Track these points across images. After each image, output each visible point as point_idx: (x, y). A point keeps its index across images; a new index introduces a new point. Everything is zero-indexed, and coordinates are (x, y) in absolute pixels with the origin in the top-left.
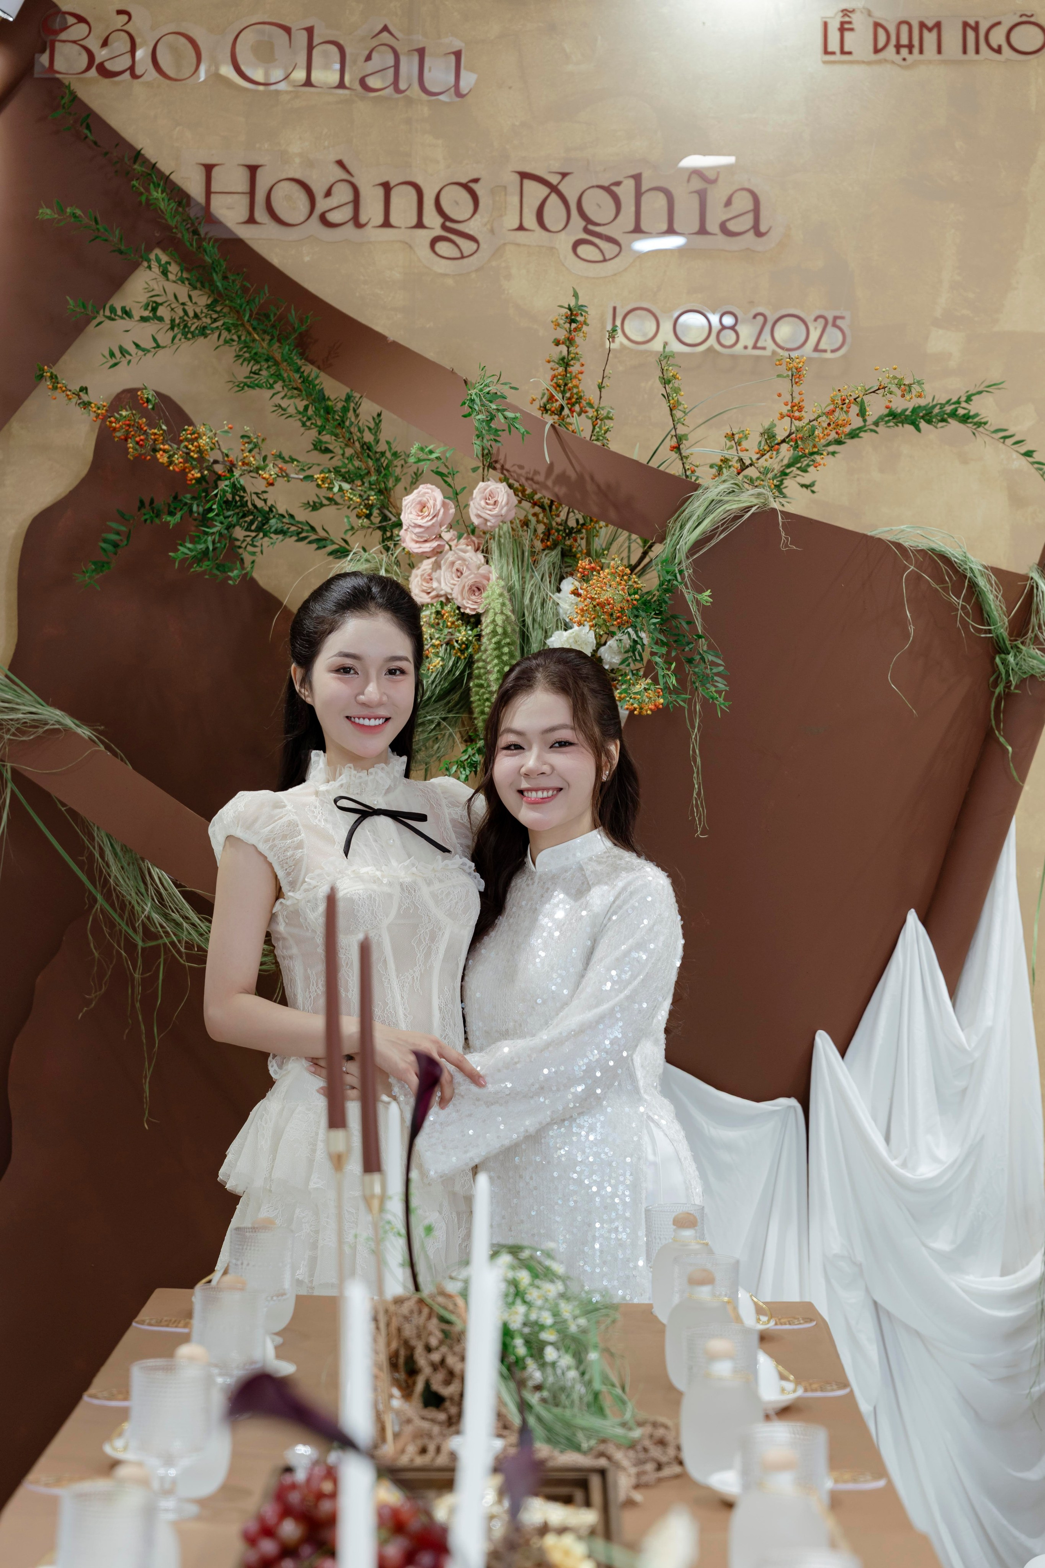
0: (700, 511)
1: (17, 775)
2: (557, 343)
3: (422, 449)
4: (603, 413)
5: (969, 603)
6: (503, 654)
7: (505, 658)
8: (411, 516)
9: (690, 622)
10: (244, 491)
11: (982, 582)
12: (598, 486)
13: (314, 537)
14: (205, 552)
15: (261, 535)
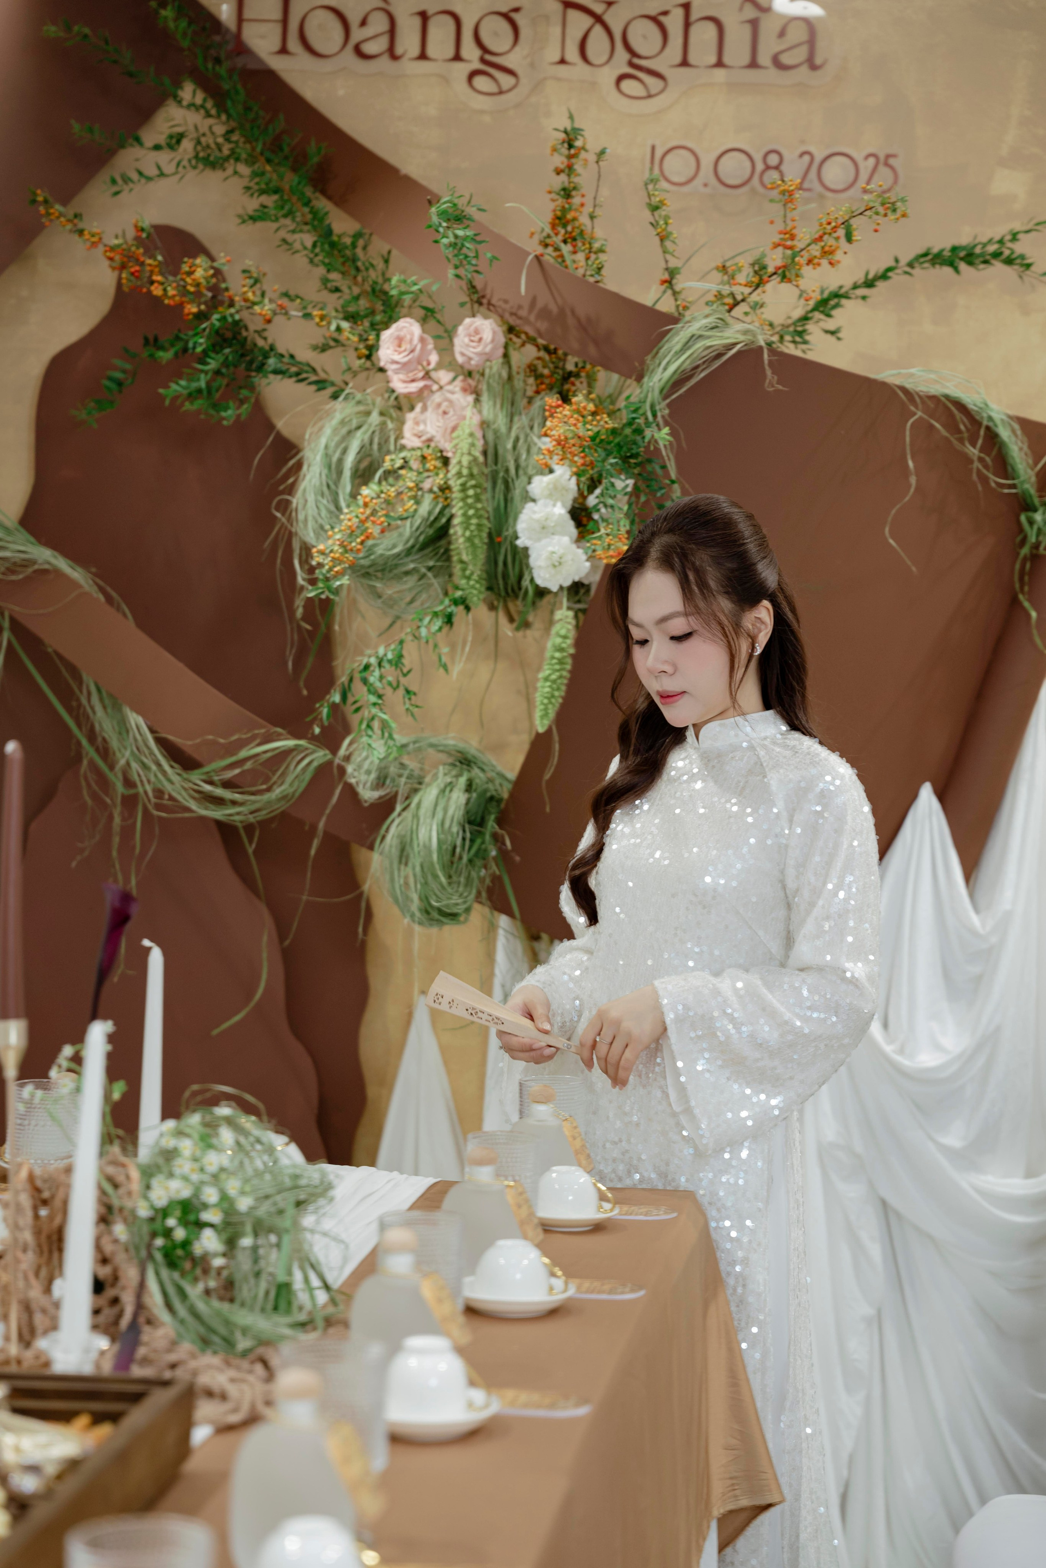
0: (678, 347)
1: (13, 621)
2: (558, 172)
3: (405, 281)
4: (596, 245)
5: (988, 455)
6: (468, 497)
7: (470, 501)
8: (389, 352)
9: (664, 467)
10: (247, 329)
11: (1004, 433)
12: (579, 321)
13: (313, 378)
14: (199, 391)
15: (261, 375)
